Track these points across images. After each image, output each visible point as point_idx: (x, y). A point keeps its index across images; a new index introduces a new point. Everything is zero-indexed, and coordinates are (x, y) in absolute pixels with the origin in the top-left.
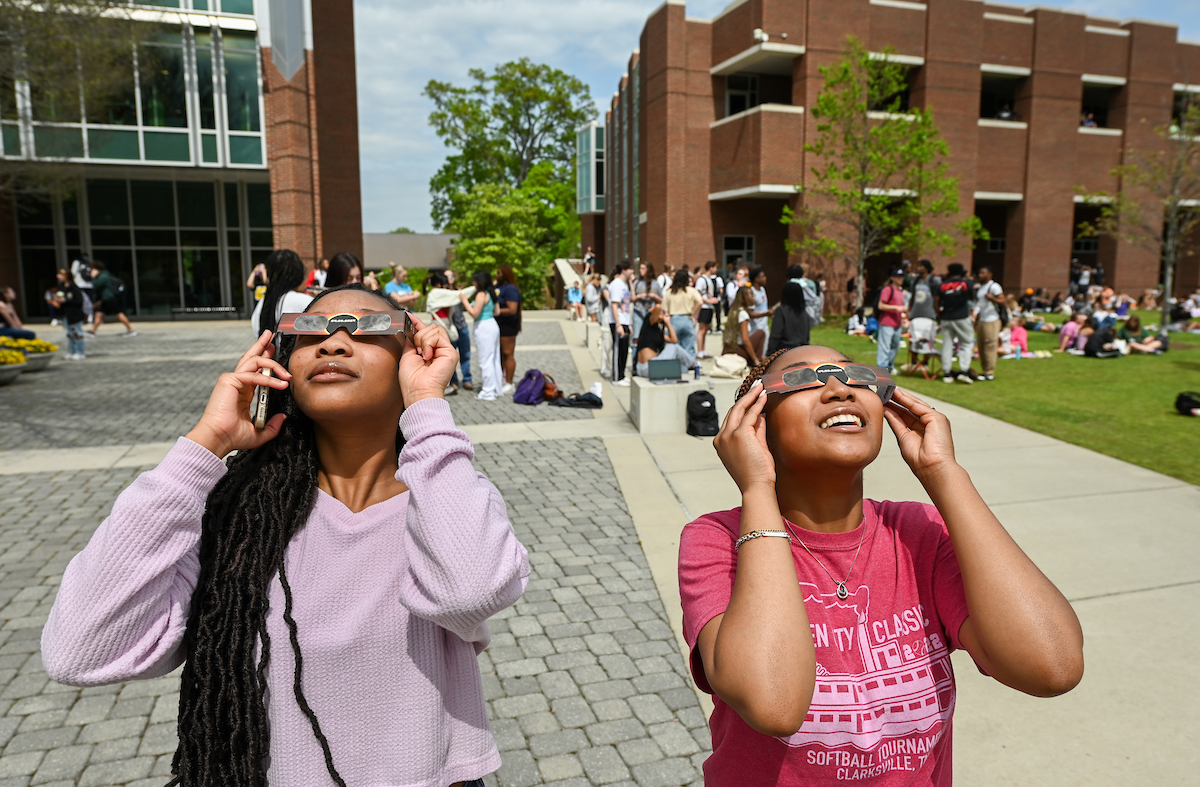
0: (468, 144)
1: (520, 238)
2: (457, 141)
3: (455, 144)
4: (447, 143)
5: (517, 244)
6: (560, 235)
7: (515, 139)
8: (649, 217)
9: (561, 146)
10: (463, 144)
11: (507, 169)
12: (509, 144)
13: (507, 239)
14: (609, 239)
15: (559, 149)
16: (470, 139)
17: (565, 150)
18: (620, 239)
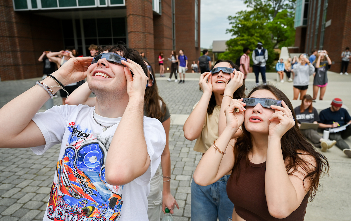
0: (255, 6)
1: (257, 37)
2: (251, 5)
3: (250, 6)
4: (248, 6)
5: (255, 39)
6: (287, 38)
7: (273, 3)
8: (332, 23)
9: (292, 4)
10: (253, 6)
11: (270, 15)
12: (271, 5)
13: (250, 37)
14: (308, 37)
15: (291, 5)
16: (256, 4)
17: (293, 5)
18: (313, 37)
